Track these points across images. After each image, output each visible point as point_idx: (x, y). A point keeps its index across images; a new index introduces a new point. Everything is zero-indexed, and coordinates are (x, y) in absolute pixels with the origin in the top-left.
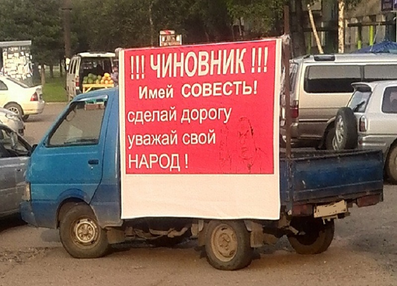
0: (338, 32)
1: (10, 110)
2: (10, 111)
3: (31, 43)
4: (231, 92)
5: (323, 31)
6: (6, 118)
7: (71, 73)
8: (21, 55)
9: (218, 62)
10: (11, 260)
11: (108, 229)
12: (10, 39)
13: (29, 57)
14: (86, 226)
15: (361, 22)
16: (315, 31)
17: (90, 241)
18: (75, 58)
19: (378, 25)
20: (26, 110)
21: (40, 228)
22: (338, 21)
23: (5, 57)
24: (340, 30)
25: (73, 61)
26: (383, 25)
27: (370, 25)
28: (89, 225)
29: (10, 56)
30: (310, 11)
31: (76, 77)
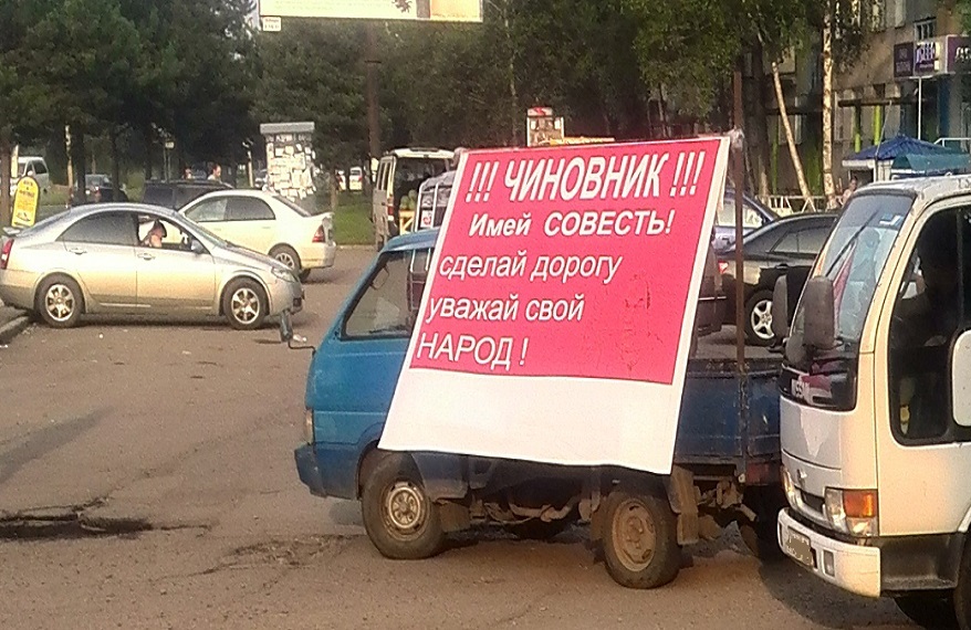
0: (822, 116)
1: (279, 259)
2: (279, 263)
3: (312, 128)
4: (628, 228)
5: (798, 114)
6: (272, 275)
7: (380, 188)
8: (297, 152)
9: (619, 177)
10: (281, 560)
11: (443, 502)
12: (279, 118)
13: (311, 155)
14: (405, 495)
15: (860, 97)
16: (784, 114)
17: (411, 525)
18: (388, 158)
19: (888, 104)
20: (306, 260)
21: (329, 498)
22: (822, 95)
23: (270, 154)
24: (826, 113)
25: (384, 165)
26: (897, 104)
27: (875, 105)
28: (410, 494)
29: (279, 152)
30: (776, 75)
31: (388, 196)
